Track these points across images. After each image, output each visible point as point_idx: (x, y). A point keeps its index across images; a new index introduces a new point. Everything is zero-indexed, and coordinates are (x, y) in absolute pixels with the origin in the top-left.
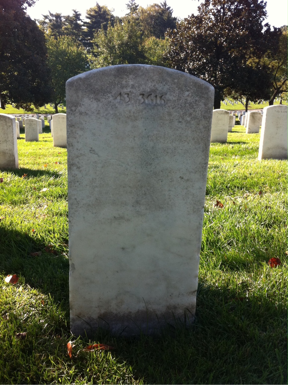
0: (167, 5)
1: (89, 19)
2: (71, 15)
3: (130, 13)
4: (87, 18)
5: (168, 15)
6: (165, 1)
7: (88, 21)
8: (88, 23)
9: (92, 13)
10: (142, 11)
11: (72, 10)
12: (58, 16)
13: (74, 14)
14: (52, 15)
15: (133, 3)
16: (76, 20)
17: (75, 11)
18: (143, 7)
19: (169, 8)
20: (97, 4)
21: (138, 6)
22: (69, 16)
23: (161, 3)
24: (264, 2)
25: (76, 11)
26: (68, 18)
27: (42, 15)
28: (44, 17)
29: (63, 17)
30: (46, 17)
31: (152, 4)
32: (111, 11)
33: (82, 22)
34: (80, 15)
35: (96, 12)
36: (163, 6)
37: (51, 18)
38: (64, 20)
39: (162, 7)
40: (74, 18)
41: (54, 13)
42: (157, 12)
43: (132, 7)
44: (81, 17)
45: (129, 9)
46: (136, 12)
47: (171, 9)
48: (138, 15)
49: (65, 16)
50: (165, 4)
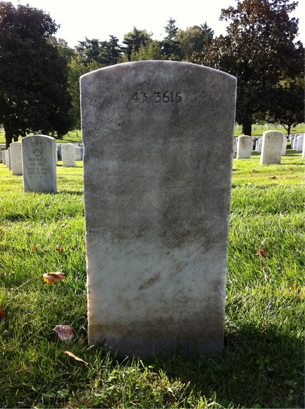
0: (208, 26)
1: (126, 44)
2: (108, 41)
3: (169, 36)
4: (124, 43)
5: (209, 36)
6: (206, 23)
7: (125, 46)
8: (126, 48)
9: (130, 38)
10: (181, 34)
11: (110, 36)
12: (95, 43)
13: (111, 40)
14: (88, 41)
15: (172, 26)
16: (113, 47)
17: (112, 37)
18: (182, 29)
19: (210, 30)
20: (135, 28)
21: (177, 28)
22: (106, 42)
23: (201, 25)
24: (296, 19)
25: (114, 37)
26: (104, 44)
27: (79, 41)
28: (80, 44)
29: (100, 43)
30: (83, 43)
31: (192, 27)
32: (149, 35)
33: (119, 47)
34: (117, 40)
35: (133, 36)
36: (203, 27)
37: (88, 44)
38: (101, 46)
39: (202, 29)
40: (111, 43)
41: (91, 39)
42: (196, 34)
43: (171, 30)
44: (119, 43)
45: (167, 32)
46: (175, 35)
47: (211, 31)
48: (177, 39)
49: (101, 42)
50: (206, 26)
